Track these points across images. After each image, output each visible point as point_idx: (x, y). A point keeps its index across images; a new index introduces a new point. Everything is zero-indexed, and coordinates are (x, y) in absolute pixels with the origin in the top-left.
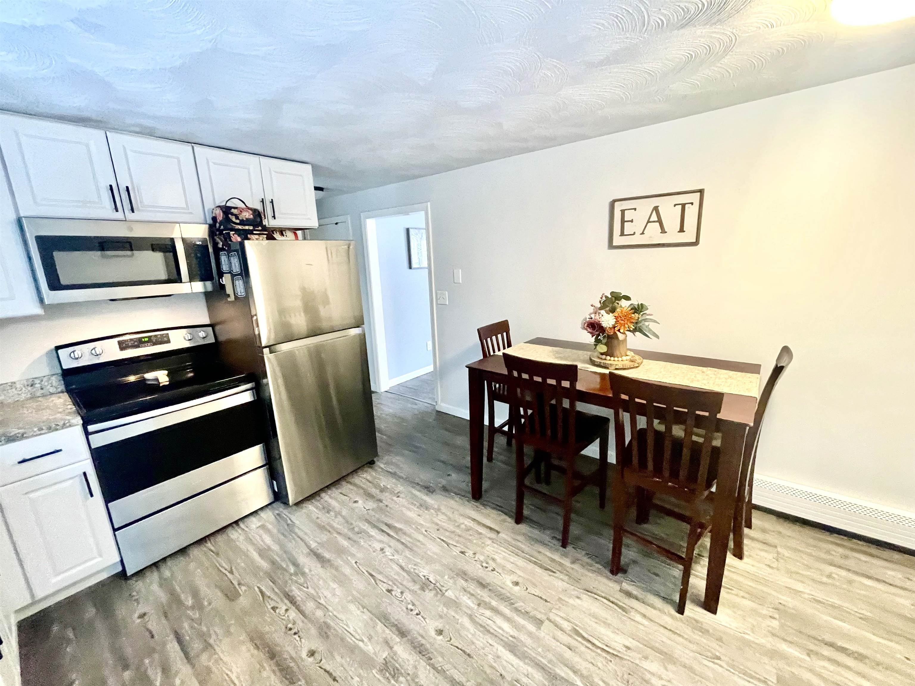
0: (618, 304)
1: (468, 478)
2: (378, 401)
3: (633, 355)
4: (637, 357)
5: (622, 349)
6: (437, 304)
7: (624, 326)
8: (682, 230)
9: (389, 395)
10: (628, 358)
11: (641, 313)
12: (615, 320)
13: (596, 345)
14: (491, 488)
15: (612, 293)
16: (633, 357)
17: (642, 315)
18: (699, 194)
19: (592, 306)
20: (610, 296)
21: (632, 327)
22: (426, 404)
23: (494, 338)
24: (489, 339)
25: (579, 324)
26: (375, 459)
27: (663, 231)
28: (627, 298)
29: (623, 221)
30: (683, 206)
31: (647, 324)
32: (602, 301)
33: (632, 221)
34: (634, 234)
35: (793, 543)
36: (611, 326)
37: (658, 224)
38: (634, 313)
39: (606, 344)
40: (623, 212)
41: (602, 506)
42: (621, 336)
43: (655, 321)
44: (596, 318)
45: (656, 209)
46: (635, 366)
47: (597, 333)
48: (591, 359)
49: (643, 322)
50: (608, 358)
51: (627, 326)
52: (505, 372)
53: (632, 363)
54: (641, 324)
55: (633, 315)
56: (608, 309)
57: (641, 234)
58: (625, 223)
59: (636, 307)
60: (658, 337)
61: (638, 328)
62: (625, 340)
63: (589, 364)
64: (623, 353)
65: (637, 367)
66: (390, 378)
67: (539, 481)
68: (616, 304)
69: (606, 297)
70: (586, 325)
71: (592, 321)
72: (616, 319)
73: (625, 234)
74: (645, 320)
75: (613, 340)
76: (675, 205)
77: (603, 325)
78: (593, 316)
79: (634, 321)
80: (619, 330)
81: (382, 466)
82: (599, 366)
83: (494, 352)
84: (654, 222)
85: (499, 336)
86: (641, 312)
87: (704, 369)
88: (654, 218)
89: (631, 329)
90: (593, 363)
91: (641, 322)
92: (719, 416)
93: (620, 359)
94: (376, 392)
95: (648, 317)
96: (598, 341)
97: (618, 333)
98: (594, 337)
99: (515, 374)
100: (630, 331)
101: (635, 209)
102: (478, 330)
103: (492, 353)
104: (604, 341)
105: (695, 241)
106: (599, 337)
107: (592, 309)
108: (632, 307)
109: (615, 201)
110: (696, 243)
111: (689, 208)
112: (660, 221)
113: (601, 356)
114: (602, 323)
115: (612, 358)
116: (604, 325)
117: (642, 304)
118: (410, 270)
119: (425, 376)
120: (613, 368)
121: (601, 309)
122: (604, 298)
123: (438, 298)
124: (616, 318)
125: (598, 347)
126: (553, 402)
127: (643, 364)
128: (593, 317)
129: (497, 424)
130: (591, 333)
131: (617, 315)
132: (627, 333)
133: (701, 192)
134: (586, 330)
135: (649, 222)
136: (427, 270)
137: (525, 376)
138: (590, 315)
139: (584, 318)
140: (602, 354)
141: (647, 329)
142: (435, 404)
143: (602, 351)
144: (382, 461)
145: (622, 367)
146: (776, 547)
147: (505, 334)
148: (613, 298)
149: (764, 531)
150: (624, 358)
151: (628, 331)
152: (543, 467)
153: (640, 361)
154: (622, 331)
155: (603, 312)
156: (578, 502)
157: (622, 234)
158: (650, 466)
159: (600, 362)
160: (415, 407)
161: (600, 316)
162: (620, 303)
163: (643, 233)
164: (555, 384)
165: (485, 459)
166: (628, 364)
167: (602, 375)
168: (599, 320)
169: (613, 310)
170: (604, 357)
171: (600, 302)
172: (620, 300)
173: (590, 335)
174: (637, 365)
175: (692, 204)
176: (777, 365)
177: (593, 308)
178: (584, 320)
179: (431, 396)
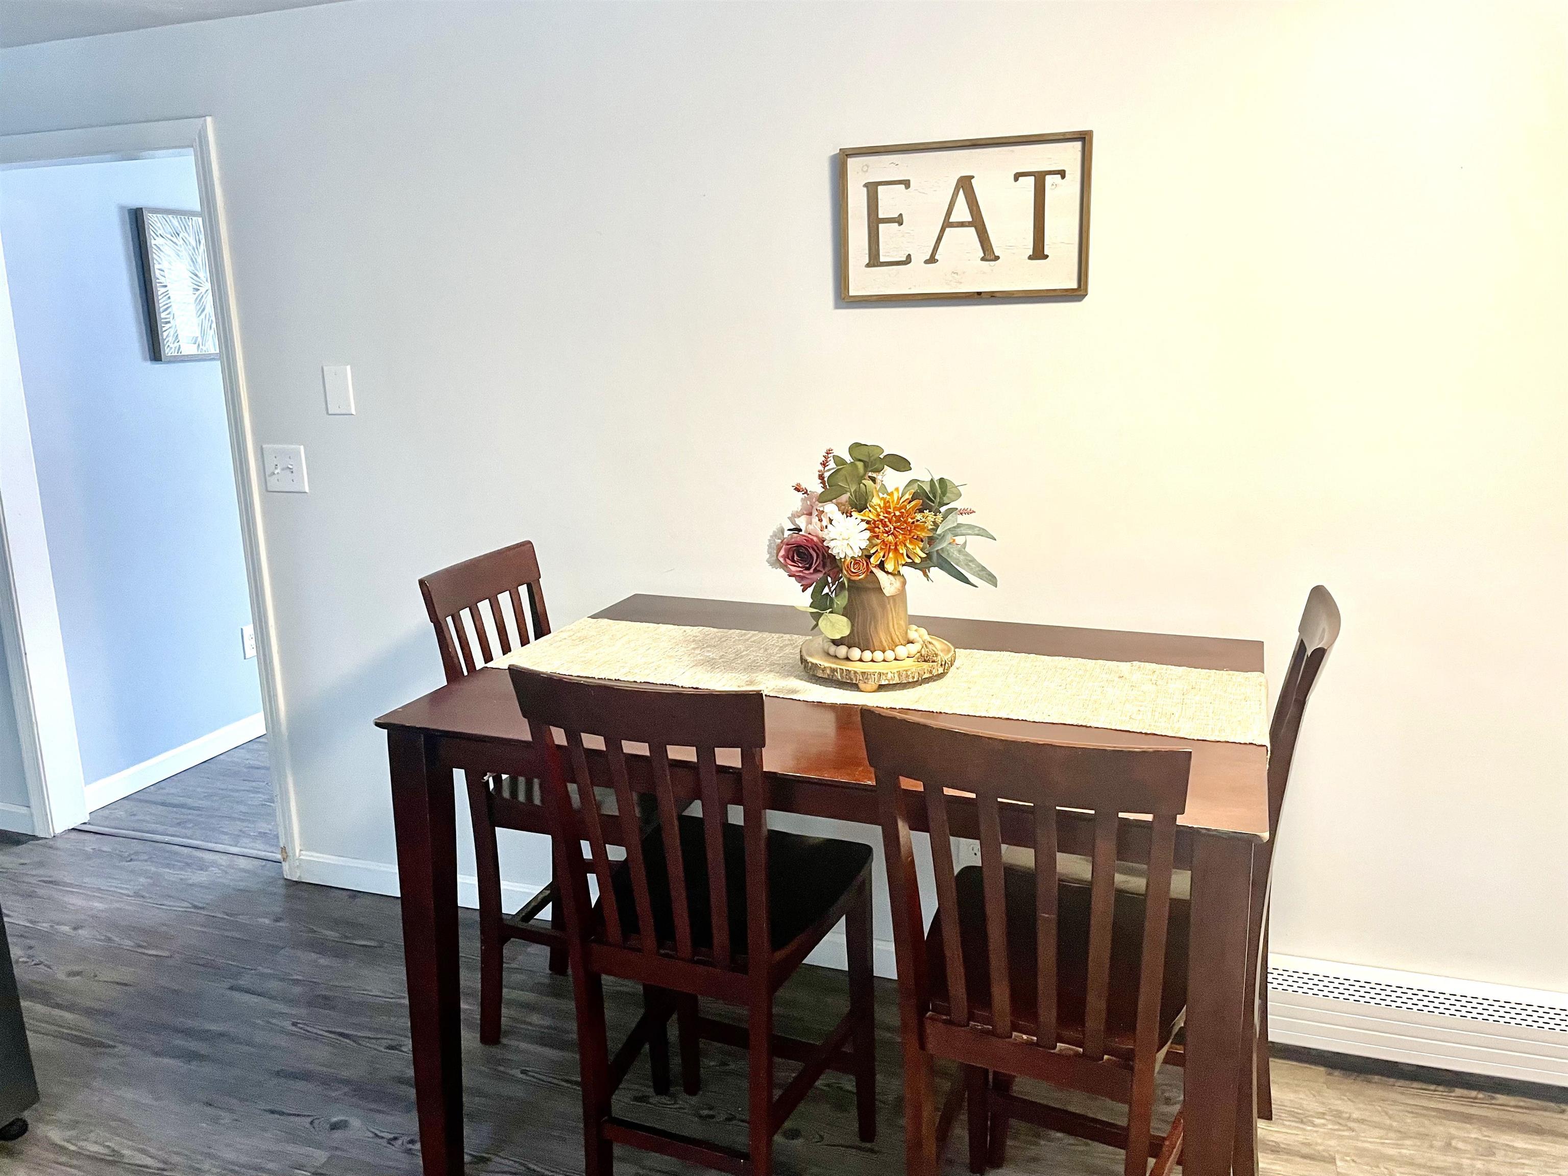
0: (874, 480)
1: (410, 1123)
2: (41, 871)
3: (927, 637)
4: (939, 645)
5: (895, 623)
6: (266, 490)
7: (896, 550)
8: (1039, 253)
9: (90, 843)
10: (913, 649)
11: (943, 509)
12: (868, 534)
13: (817, 617)
14: (499, 1143)
15: (855, 448)
16: (925, 644)
17: (944, 518)
18: (1078, 145)
19: (797, 489)
20: (848, 459)
21: (919, 553)
22: (242, 863)
23: (484, 607)
24: (465, 614)
25: (762, 552)
26: (27, 1115)
27: (989, 255)
28: (900, 464)
29: (874, 222)
30: (1040, 178)
31: (960, 540)
32: (827, 475)
33: (899, 220)
34: (908, 260)
35: (1370, 1139)
36: (857, 553)
37: (972, 230)
38: (921, 511)
39: (848, 612)
40: (872, 189)
41: (867, 1132)
42: (888, 585)
43: (983, 533)
44: (811, 527)
45: (965, 184)
46: (935, 673)
47: (819, 576)
48: (803, 660)
49: (949, 537)
50: (856, 653)
51: (902, 550)
52: (522, 732)
53: (926, 666)
54: (944, 545)
55: (919, 516)
56: (845, 498)
57: (926, 262)
58: (881, 226)
59: (927, 488)
60: (992, 580)
61: (935, 556)
62: (902, 592)
63: (798, 677)
64: (897, 635)
65: (940, 676)
66: (93, 773)
67: (662, 1086)
68: (869, 483)
69: (839, 461)
70: (782, 553)
71: (797, 538)
72: (871, 530)
73: (882, 259)
74: (956, 530)
75: (864, 596)
76: (1017, 176)
77: (834, 552)
78: (802, 522)
79: (923, 535)
80: (881, 566)
81: (55, 1135)
82: (830, 681)
83: (488, 657)
84: (962, 224)
85: (504, 599)
86: (942, 504)
87: (1124, 666)
88: (962, 212)
89: (918, 560)
90: (812, 674)
91: (943, 537)
92: (1181, 820)
93: (890, 655)
94: (35, 838)
95: (962, 519)
96: (822, 604)
97: (879, 573)
98: (810, 590)
99: (559, 736)
100: (913, 565)
101: (907, 183)
102: (422, 583)
103: (479, 663)
104: (841, 601)
105: (1075, 286)
106: (826, 590)
107: (796, 501)
108: (914, 488)
109: (846, 154)
110: (1077, 294)
111: (1054, 185)
112: (978, 223)
113: (832, 649)
114: (831, 545)
115: (867, 655)
116: (838, 549)
117: (942, 480)
118: (157, 366)
119: (242, 752)
120: (872, 685)
121: (823, 498)
122: (832, 465)
123: (269, 469)
124: (872, 526)
125: (822, 623)
126: (696, 810)
127: (956, 664)
128: (803, 527)
129: (512, 904)
130: (799, 578)
131: (872, 516)
132: (905, 570)
133: (1084, 138)
134: (784, 567)
135: (947, 224)
136: (218, 364)
137: (593, 742)
138: (792, 519)
139: (774, 528)
140: (836, 643)
141: (962, 558)
142: (279, 857)
143: (837, 637)
144: (60, 1115)
145: (896, 680)
146: (1332, 1160)
147: (523, 590)
148: (860, 465)
149: (1302, 1119)
150: (902, 651)
151: (906, 564)
152: (673, 1032)
153: (947, 657)
154: (889, 566)
155: (831, 509)
156: (794, 1134)
157: (874, 261)
158: (1001, 993)
159: (833, 670)
160: (201, 877)
161: (825, 522)
162: (879, 477)
163: (932, 260)
164: (694, 759)
165: (469, 1039)
166: (911, 667)
167: (843, 712)
168: (821, 534)
169: (859, 504)
170: (842, 651)
171: (821, 477)
172: (878, 471)
173: (798, 587)
174: (941, 670)
175: (1062, 174)
176: (1301, 647)
177: (800, 495)
178: (775, 535)
179: (264, 827)
